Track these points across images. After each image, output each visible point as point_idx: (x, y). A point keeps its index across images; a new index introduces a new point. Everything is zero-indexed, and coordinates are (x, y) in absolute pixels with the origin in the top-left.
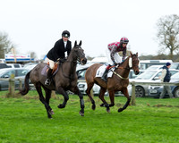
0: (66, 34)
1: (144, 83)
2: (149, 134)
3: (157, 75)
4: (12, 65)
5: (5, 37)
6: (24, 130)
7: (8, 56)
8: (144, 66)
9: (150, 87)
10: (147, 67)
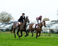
0: (23, 14)
1: (53, 29)
2: (55, 45)
3: (57, 27)
4: (13, 23)
5: (10, 15)
6: (16, 43)
7: (11, 21)
8: (53, 24)
9: (55, 30)
10: (54, 24)
